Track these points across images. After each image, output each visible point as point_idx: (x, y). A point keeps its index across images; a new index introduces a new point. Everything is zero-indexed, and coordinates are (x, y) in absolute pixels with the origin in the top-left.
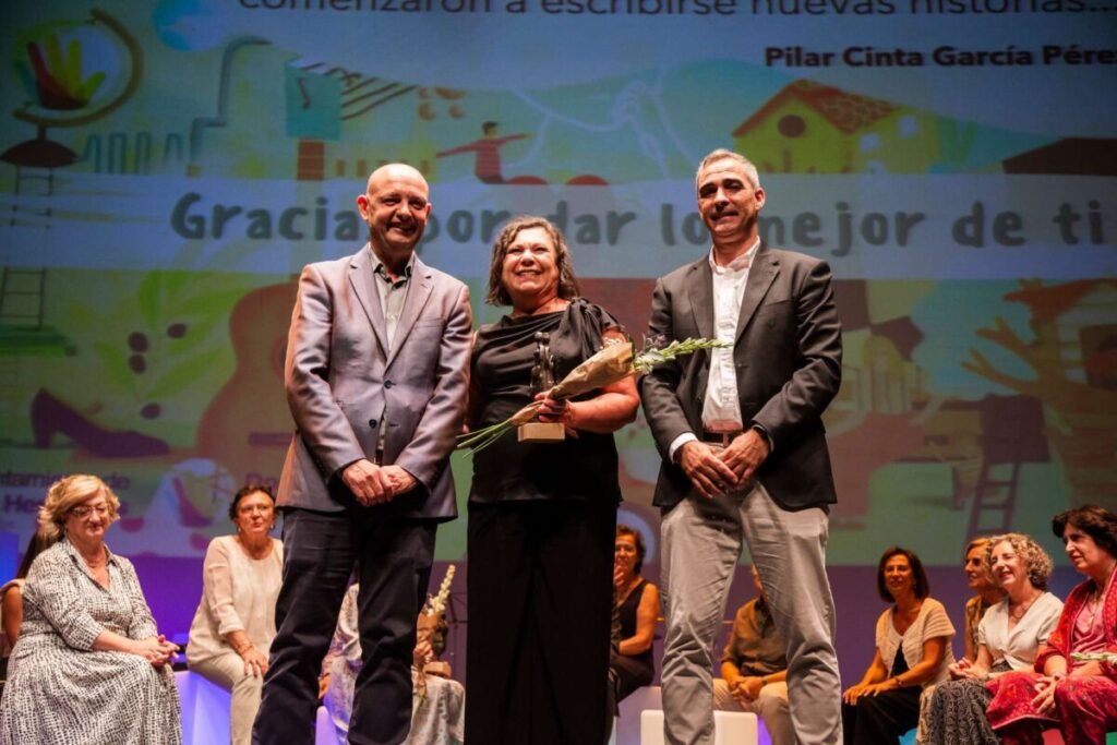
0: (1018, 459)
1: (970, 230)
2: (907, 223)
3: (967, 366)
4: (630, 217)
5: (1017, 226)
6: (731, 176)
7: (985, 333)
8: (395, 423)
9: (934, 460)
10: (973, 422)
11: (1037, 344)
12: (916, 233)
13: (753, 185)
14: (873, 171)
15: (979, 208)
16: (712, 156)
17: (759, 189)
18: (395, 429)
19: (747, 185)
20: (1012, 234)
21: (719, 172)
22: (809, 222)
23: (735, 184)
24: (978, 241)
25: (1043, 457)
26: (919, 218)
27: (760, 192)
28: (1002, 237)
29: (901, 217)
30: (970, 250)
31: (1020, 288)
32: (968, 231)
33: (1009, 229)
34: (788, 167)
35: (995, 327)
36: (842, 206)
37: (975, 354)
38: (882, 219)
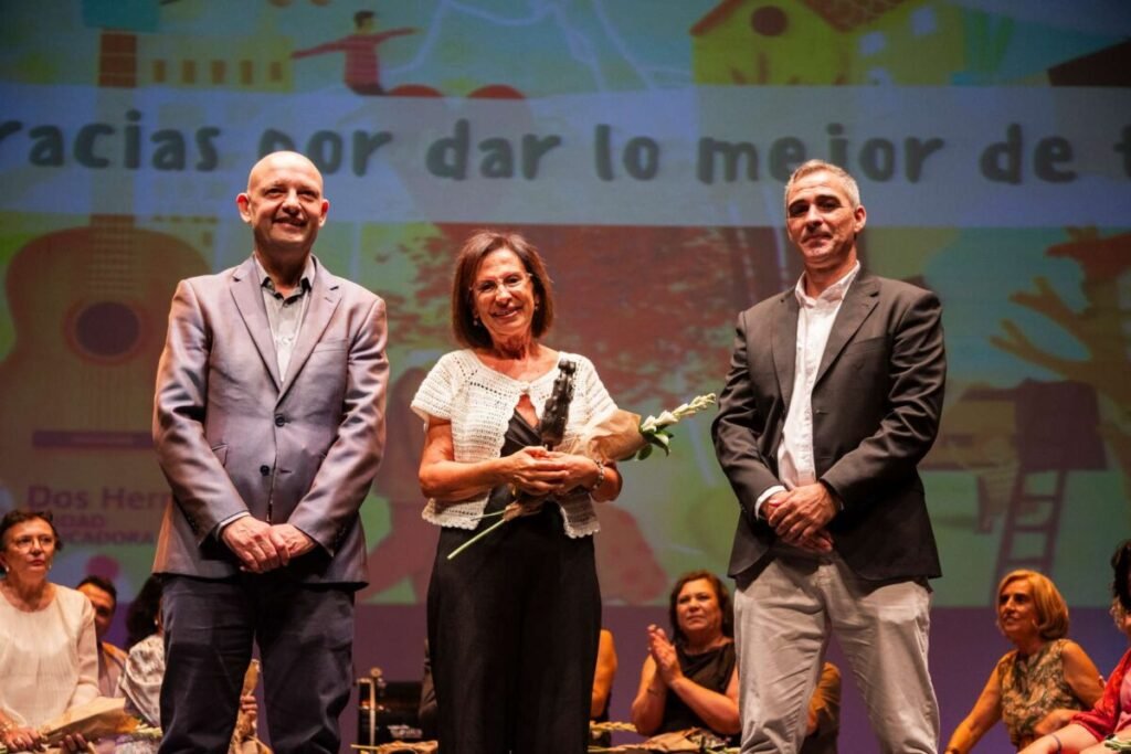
0: (1063, 466)
1: (1004, 161)
2: (920, 152)
3: (997, 341)
4: (554, 142)
5: (1067, 155)
6: (826, 192)
7: (1021, 298)
8: (287, 469)
9: (953, 467)
10: (1004, 417)
11: (1090, 314)
12: (932, 164)
13: (852, 203)
14: (876, 83)
15: (1015, 131)
16: (804, 168)
17: (860, 206)
18: (287, 476)
19: (844, 202)
20: (1059, 167)
21: (812, 187)
22: (791, 151)
23: (830, 202)
24: (1014, 177)
25: (1096, 461)
26: (936, 144)
27: (861, 210)
28: (1046, 172)
29: (913, 144)
30: (1004, 187)
31: (1067, 239)
32: (1001, 162)
33: (1054, 160)
34: (763, 76)
35: (1034, 290)
36: (835, 129)
37: (1008, 325)
38: (888, 146)
